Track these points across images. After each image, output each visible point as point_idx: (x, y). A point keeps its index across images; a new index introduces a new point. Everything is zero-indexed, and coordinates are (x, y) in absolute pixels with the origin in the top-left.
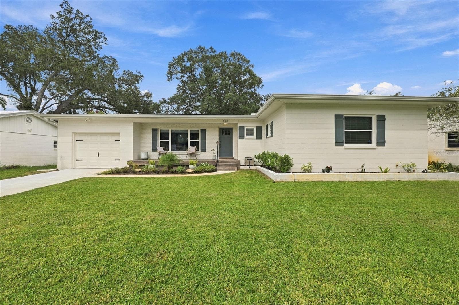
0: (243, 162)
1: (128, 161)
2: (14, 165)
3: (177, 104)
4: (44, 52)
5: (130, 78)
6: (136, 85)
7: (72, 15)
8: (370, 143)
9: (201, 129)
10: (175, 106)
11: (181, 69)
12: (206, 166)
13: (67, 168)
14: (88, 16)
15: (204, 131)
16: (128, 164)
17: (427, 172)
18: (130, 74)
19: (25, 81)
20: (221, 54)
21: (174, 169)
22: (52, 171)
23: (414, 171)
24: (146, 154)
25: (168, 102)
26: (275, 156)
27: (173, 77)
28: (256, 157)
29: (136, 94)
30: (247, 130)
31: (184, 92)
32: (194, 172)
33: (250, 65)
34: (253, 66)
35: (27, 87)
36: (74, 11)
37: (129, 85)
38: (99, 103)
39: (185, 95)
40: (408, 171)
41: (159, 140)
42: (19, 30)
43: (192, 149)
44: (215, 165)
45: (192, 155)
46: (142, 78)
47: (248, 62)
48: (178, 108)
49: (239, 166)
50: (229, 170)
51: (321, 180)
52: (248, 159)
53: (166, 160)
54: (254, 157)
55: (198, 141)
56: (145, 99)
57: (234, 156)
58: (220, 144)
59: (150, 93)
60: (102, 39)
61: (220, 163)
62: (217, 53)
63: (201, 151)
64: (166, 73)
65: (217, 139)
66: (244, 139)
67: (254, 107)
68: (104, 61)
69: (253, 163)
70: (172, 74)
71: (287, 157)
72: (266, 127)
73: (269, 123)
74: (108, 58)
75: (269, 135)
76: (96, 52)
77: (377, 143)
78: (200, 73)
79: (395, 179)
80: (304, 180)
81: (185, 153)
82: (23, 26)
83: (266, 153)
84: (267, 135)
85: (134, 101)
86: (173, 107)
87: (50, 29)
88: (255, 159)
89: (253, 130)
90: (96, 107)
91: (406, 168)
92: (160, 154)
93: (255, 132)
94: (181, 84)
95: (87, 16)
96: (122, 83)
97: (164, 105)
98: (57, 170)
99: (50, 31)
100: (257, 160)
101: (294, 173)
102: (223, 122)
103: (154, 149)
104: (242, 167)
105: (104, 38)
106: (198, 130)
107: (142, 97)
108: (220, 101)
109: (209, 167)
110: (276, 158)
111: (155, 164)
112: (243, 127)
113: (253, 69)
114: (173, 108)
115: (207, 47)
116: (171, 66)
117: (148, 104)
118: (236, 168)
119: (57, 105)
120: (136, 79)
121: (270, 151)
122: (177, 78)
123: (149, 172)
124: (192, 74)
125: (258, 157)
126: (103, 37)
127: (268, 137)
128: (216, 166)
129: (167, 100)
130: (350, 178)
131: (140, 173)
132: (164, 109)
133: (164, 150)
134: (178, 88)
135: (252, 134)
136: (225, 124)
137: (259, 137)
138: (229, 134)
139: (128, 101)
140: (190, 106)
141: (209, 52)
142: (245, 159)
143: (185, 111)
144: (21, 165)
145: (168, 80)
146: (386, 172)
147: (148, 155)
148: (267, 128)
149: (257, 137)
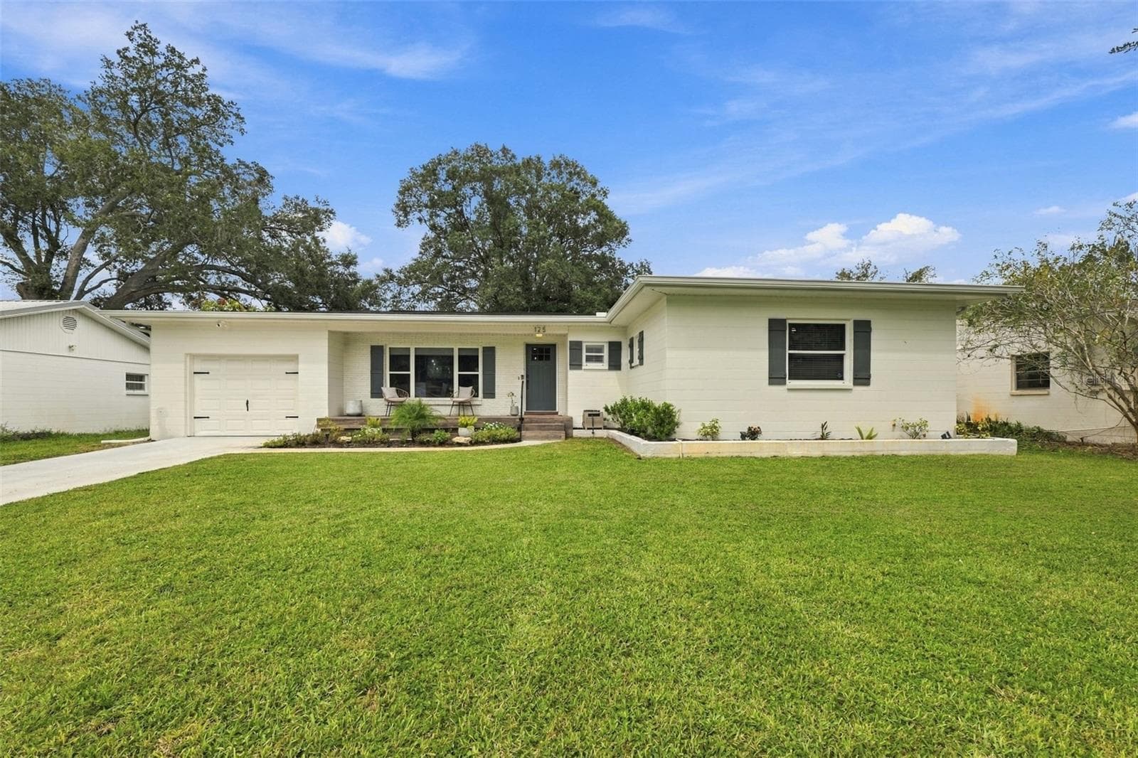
0: (578, 422)
1: (319, 420)
2: (38, 431)
3: (421, 283)
4: (87, 151)
5: (300, 215)
6: (317, 234)
7: (156, 59)
8: (842, 379)
9: (484, 348)
10: (417, 289)
11: (432, 200)
12: (497, 429)
13: (171, 437)
14: (197, 61)
15: (490, 352)
16: (318, 426)
17: (950, 438)
18: (300, 206)
19: (33, 223)
20: (528, 162)
21: (425, 437)
22: (137, 443)
23: (924, 436)
24: (359, 404)
25: (400, 279)
26: (645, 406)
27: (410, 217)
28: (606, 409)
29: (317, 255)
30: (589, 350)
31: (438, 253)
32: (471, 442)
33: (599, 191)
34: (605, 194)
35: (39, 238)
36: (161, 48)
37: (299, 233)
38: (219, 278)
39: (439, 261)
40: (915, 435)
41: (387, 373)
42: (18, 92)
43: (463, 394)
44: (517, 428)
45: (462, 405)
46: (332, 216)
47: (594, 184)
48: (423, 293)
49: (570, 431)
50: (547, 438)
51: (737, 455)
52: (590, 415)
53: (408, 416)
54: (602, 410)
55: (478, 375)
56: (341, 269)
57: (559, 408)
58: (527, 381)
59: (353, 253)
60: (233, 118)
61: (528, 422)
62: (519, 161)
63: (484, 397)
64: (394, 208)
65: (521, 370)
66: (581, 369)
67: (607, 295)
68: (238, 174)
69: (600, 423)
70: (408, 209)
71: (667, 407)
72: (629, 343)
73: (636, 335)
74: (247, 166)
75: (636, 361)
76: (217, 152)
77: (855, 379)
78: (478, 206)
79: (885, 453)
80: (703, 455)
81: (448, 400)
82: (25, 80)
83: (629, 400)
84: (631, 361)
85: (314, 275)
86: (411, 291)
87: (101, 92)
88: (605, 414)
89: (600, 350)
90: (214, 289)
91: (911, 430)
92: (391, 404)
93: (606, 354)
94: (432, 235)
95: (193, 61)
96: (280, 229)
97: (390, 285)
98: (150, 440)
99: (100, 99)
100: (610, 417)
101: (684, 440)
102: (533, 332)
103: (376, 392)
104: (575, 433)
105: (238, 116)
106: (478, 349)
107: (332, 264)
108: (525, 278)
109: (502, 433)
110: (648, 410)
111: (380, 425)
112: (579, 344)
113: (606, 202)
114: (412, 294)
115: (495, 147)
116: (406, 190)
117: (347, 283)
118: (563, 434)
119: (115, 281)
120: (315, 218)
121: (636, 397)
122: (420, 220)
123: (369, 442)
124: (457, 212)
125: (612, 411)
126: (235, 115)
127: (633, 365)
128: (519, 429)
129: (396, 274)
130: (796, 451)
131: (349, 444)
132: (389, 295)
133: (400, 394)
134: (423, 244)
135: (599, 359)
136: (538, 335)
137: (615, 365)
138: (548, 358)
139: (299, 276)
140: (453, 288)
141: (498, 158)
142: (584, 416)
143: (439, 300)
144: (54, 431)
145: (399, 224)
146: (871, 438)
147: (361, 407)
148: (631, 346)
149: (610, 366)
